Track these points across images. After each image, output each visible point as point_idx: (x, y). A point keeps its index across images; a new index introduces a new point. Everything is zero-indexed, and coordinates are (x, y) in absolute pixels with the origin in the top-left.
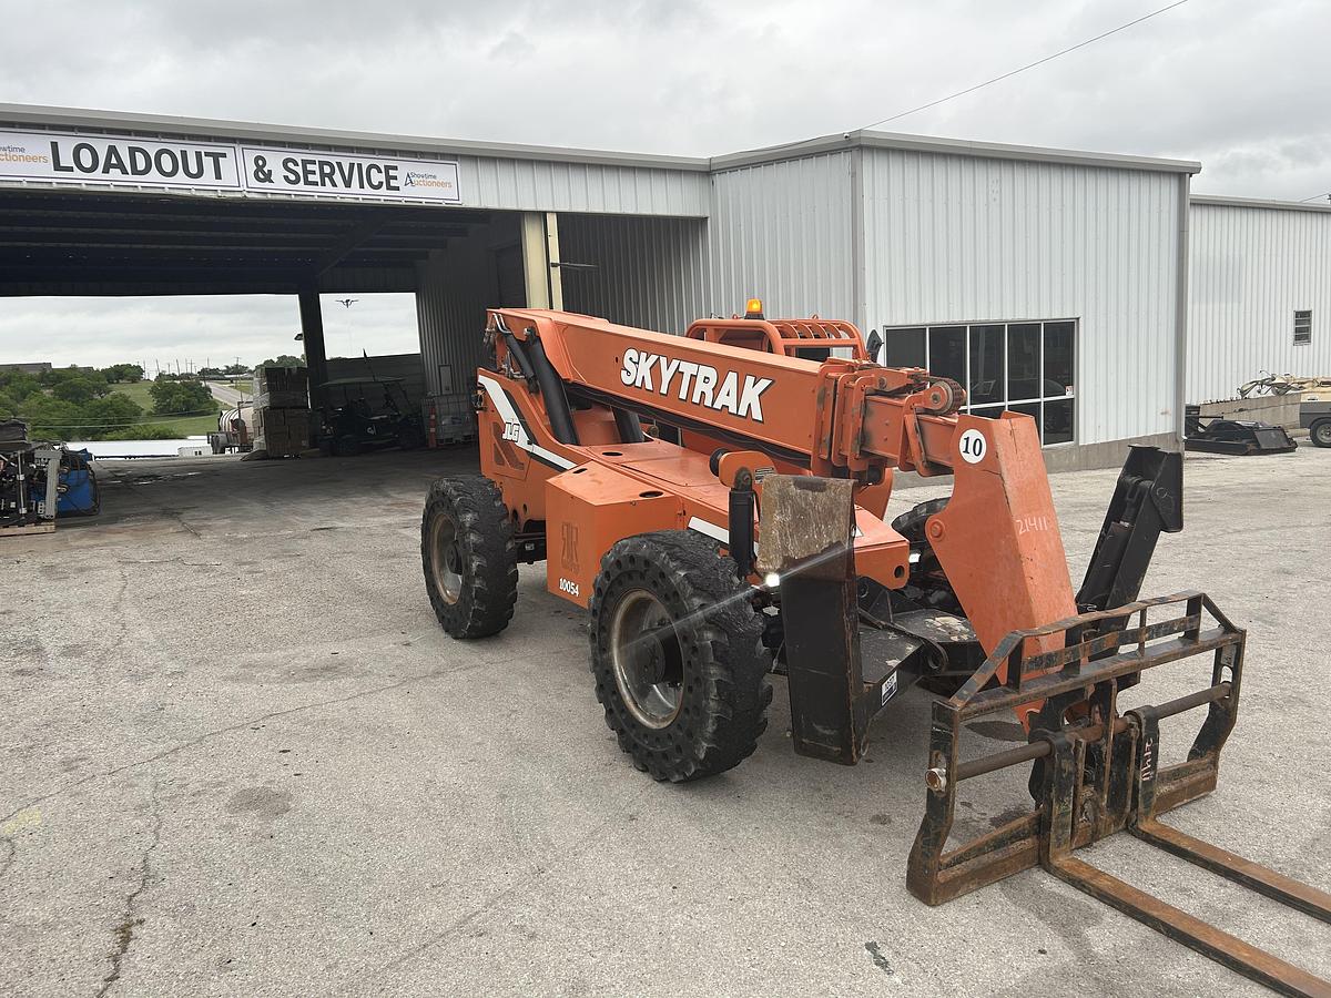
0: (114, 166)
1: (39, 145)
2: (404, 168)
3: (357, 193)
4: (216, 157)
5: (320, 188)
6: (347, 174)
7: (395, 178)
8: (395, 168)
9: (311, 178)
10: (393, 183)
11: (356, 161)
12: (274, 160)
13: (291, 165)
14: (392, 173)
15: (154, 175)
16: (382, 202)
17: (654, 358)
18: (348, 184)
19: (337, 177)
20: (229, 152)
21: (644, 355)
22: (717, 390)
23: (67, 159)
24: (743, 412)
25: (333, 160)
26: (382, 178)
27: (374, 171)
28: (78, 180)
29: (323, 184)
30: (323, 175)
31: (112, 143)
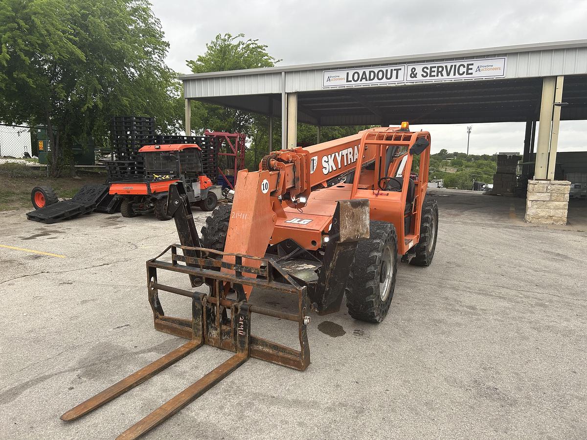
0: (364, 79)
1: (342, 74)
2: (477, 63)
3: (453, 78)
4: (397, 70)
5: (436, 78)
6: (449, 70)
7: (471, 69)
8: (472, 64)
9: (433, 74)
10: (470, 71)
11: (454, 64)
12: (419, 68)
13: (425, 70)
14: (470, 67)
15: (376, 80)
16: (463, 80)
18: (448, 74)
19: (444, 72)
20: (402, 68)
23: (350, 78)
25: (444, 65)
26: (465, 70)
27: (462, 67)
28: (353, 85)
29: (438, 76)
30: (438, 72)
31: (364, 70)
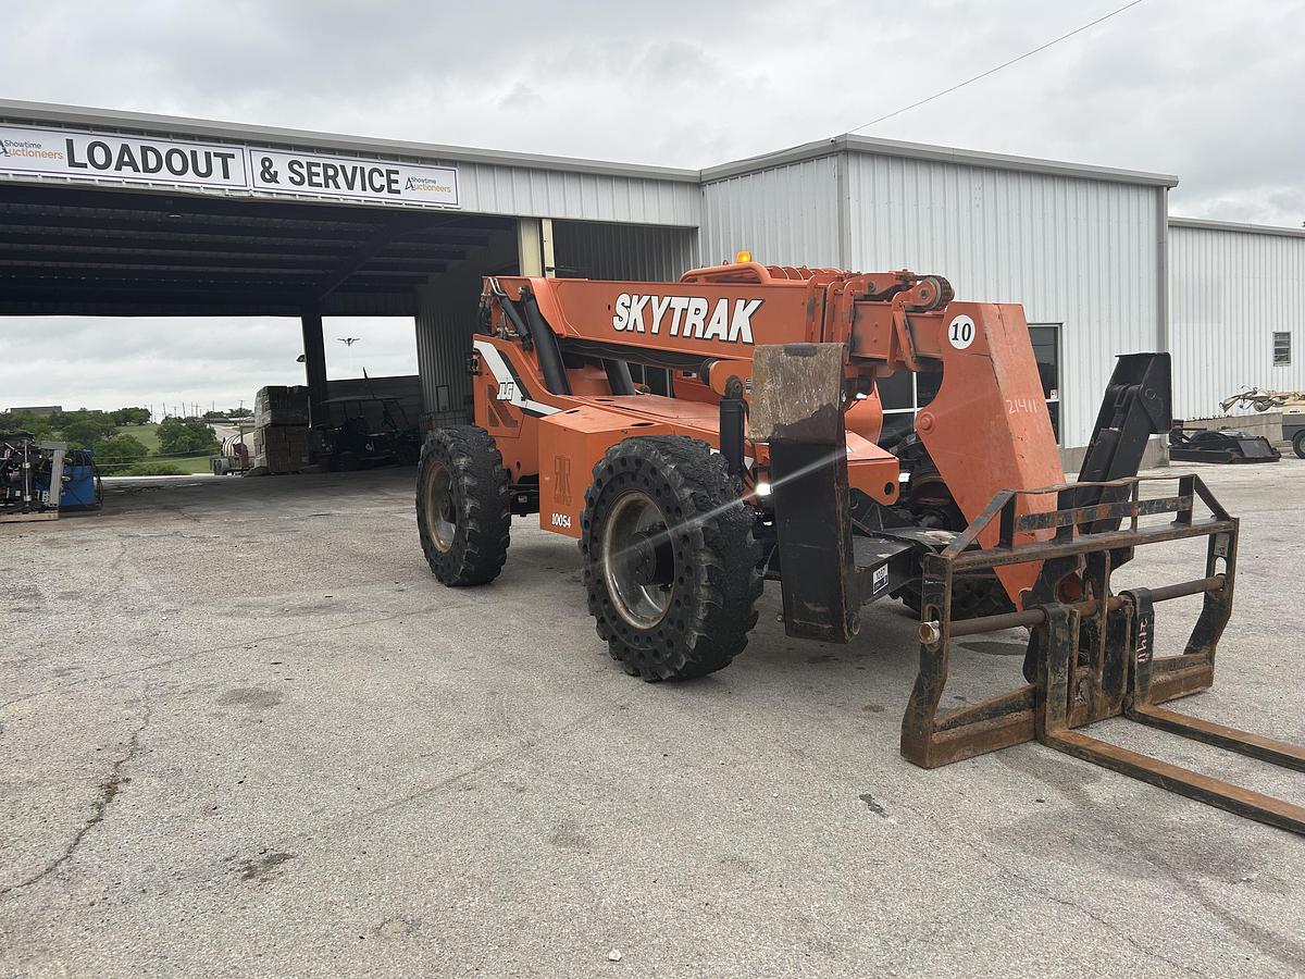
0: (127, 164)
1: (55, 142)
2: (405, 173)
3: (359, 195)
4: (225, 157)
5: (323, 189)
6: (350, 177)
7: (396, 182)
8: (397, 172)
9: (315, 179)
10: (394, 186)
11: (359, 165)
12: (280, 162)
13: (296, 167)
14: (393, 177)
15: (164, 173)
16: (383, 204)
17: (645, 299)
18: (351, 186)
19: (340, 179)
20: (237, 153)
21: (635, 298)
22: (707, 320)
23: (81, 156)
24: (733, 337)
25: (337, 164)
26: (384, 181)
27: (376, 175)
28: (93, 176)
29: (327, 186)
30: (327, 177)
31: (125, 142)
